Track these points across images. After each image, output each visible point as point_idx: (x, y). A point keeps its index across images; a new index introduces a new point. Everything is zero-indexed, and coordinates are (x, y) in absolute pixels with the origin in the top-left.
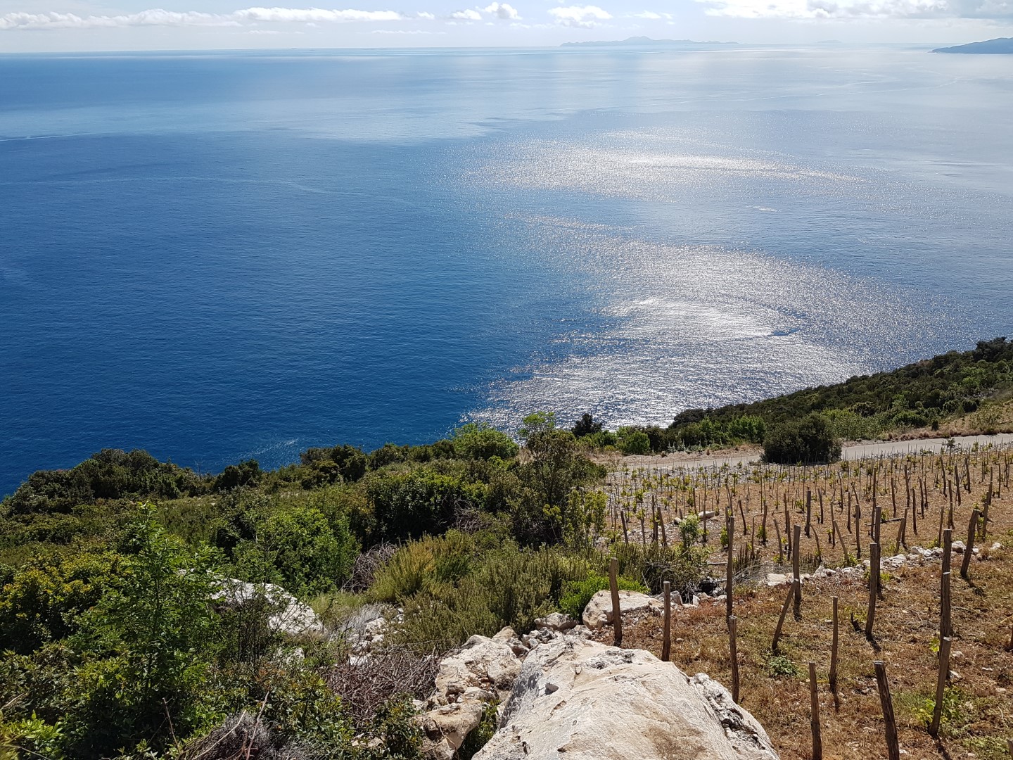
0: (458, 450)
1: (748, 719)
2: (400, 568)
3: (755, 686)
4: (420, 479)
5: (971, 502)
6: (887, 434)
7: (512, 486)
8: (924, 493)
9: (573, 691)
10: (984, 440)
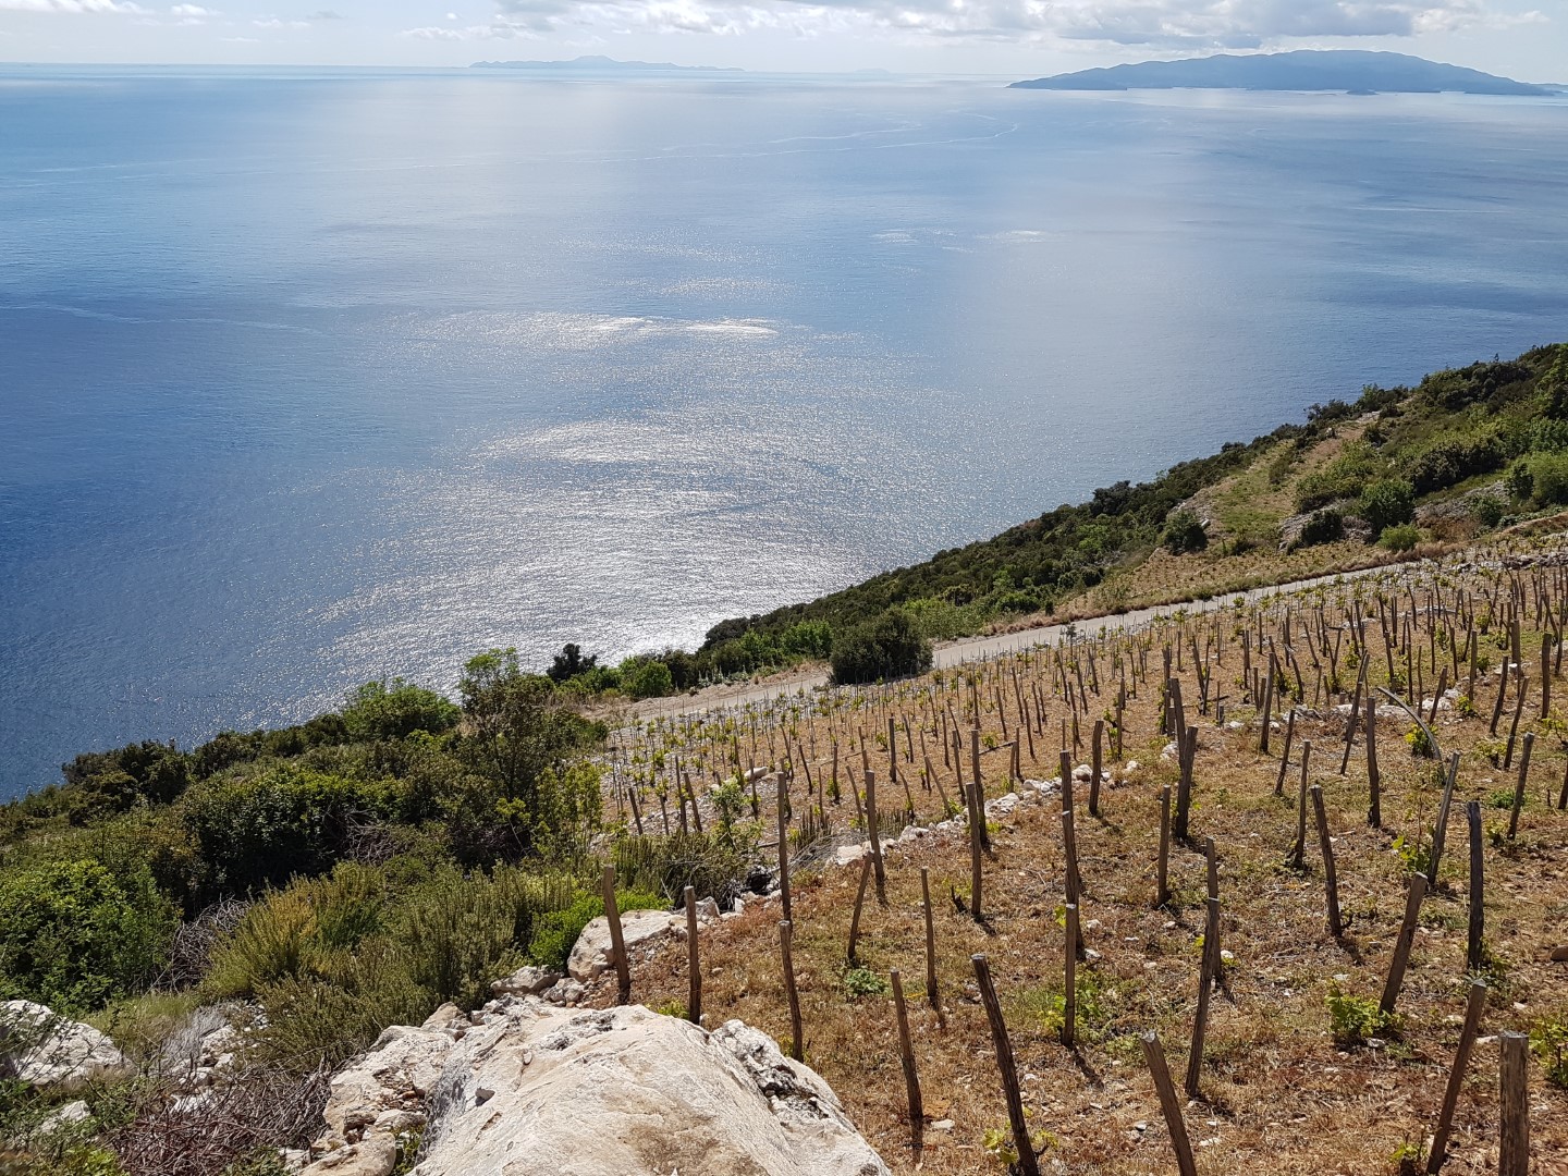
0: (352, 728)
1: (804, 1075)
2: (256, 939)
3: (827, 1020)
4: (278, 786)
5: (1101, 707)
6: (990, 627)
7: (446, 777)
8: (1041, 702)
9: (519, 1093)
10: (1113, 622)
